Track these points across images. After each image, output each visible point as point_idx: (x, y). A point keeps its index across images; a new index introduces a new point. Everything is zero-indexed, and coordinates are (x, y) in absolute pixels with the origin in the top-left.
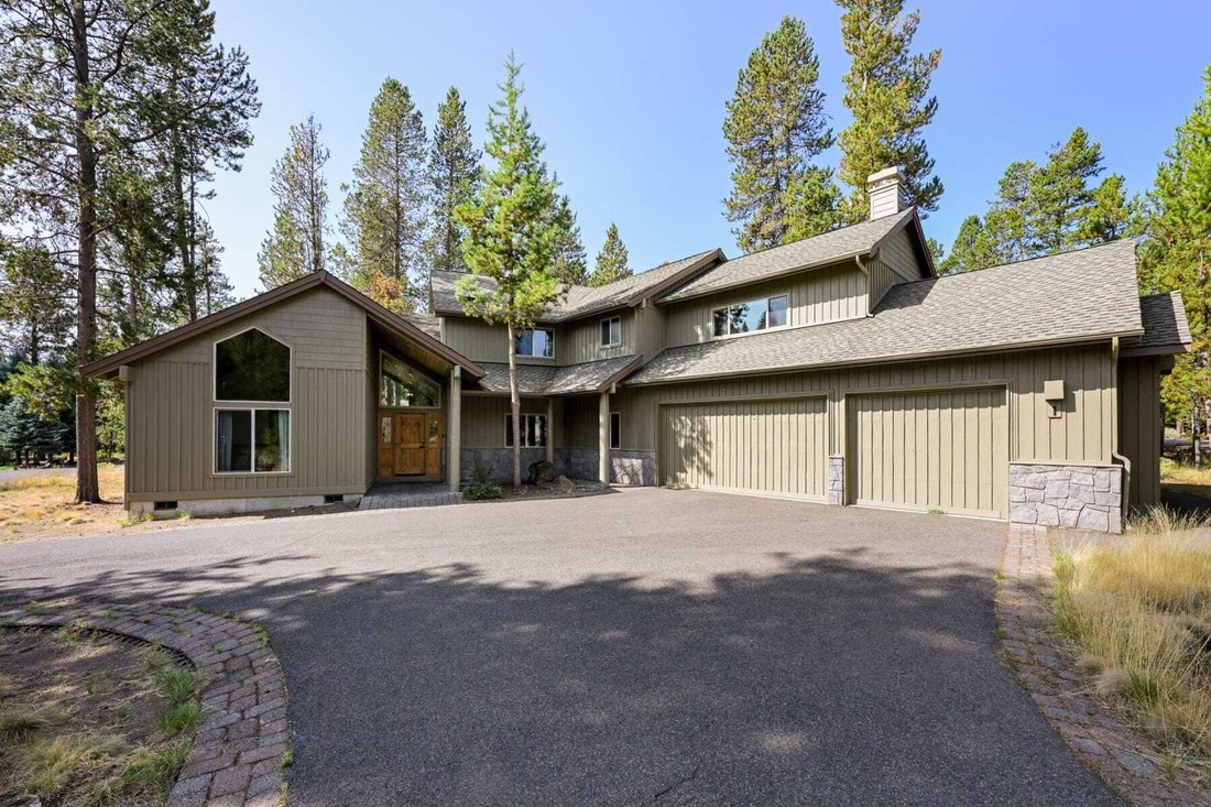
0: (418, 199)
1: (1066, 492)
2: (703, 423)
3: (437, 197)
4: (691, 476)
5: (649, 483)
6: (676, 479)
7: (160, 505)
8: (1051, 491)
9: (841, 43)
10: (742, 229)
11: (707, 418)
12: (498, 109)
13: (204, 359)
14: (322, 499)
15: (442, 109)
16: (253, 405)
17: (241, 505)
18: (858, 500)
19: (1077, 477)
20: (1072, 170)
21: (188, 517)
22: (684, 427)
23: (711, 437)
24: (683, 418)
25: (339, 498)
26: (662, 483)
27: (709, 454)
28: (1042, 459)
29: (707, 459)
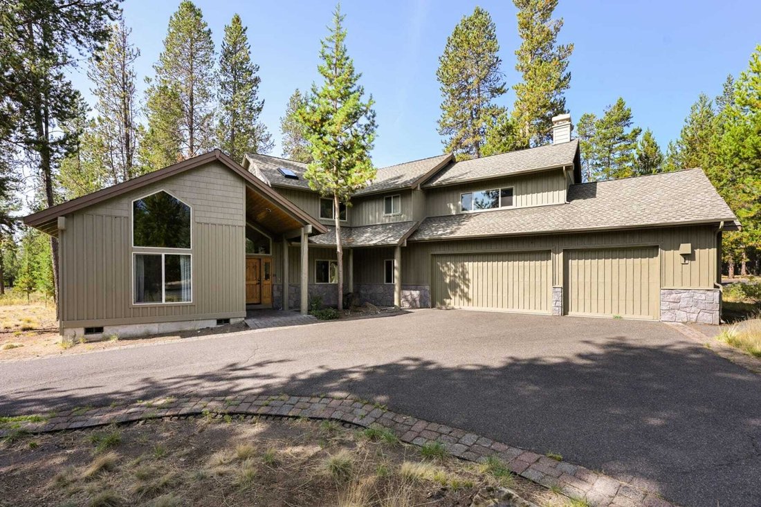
0: (206, 95)
1: (692, 303)
2: (463, 266)
3: (223, 96)
4: (454, 302)
5: (424, 306)
6: (443, 303)
7: (88, 331)
8: (683, 304)
9: (517, 30)
10: (448, 141)
11: (466, 263)
12: (327, 43)
13: (124, 214)
14: (215, 322)
15: (227, 29)
16: (163, 251)
17: (155, 328)
18: (570, 313)
19: (697, 296)
20: (617, 122)
21: (116, 339)
22: (449, 270)
23: (469, 276)
24: (449, 263)
25: (227, 321)
26: (433, 306)
27: (468, 287)
28: (677, 286)
29: (466, 290)
